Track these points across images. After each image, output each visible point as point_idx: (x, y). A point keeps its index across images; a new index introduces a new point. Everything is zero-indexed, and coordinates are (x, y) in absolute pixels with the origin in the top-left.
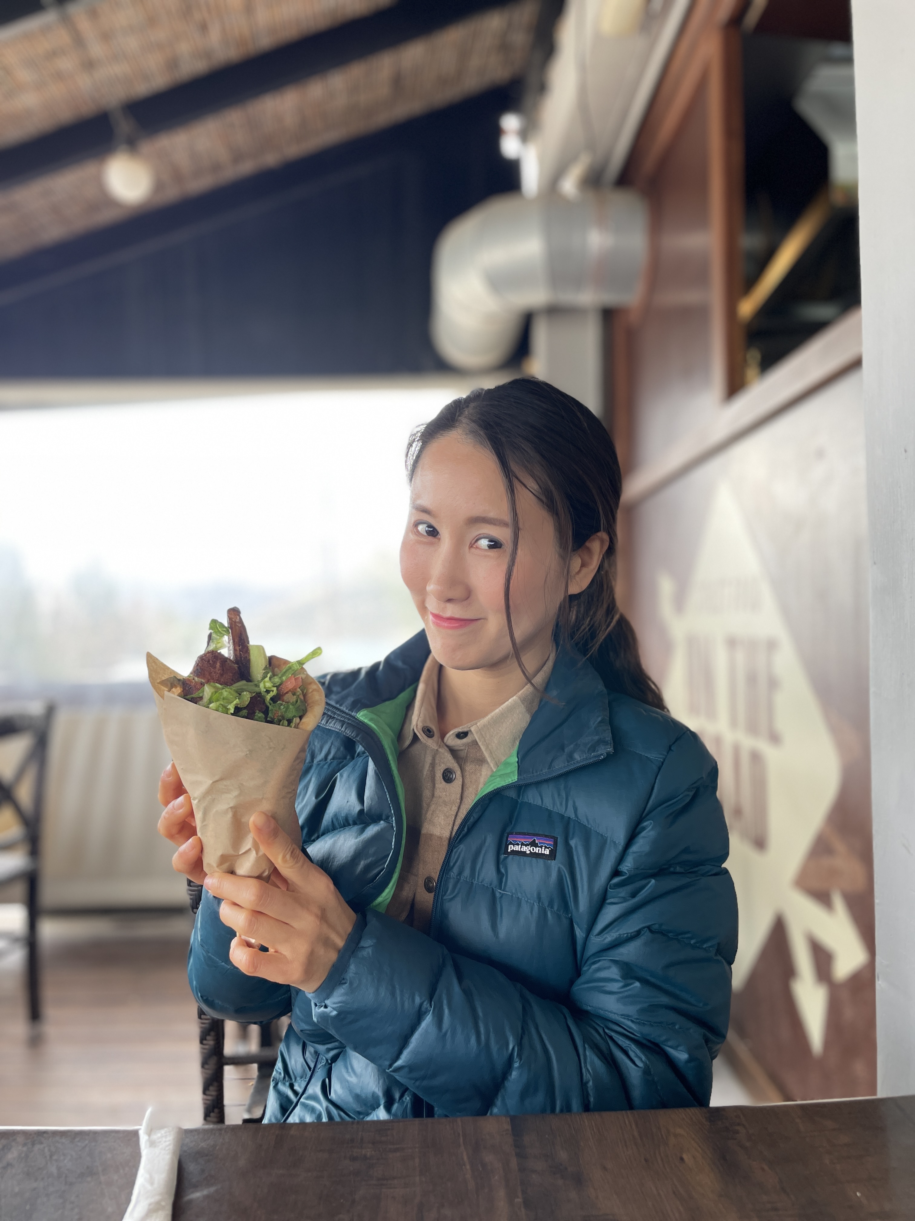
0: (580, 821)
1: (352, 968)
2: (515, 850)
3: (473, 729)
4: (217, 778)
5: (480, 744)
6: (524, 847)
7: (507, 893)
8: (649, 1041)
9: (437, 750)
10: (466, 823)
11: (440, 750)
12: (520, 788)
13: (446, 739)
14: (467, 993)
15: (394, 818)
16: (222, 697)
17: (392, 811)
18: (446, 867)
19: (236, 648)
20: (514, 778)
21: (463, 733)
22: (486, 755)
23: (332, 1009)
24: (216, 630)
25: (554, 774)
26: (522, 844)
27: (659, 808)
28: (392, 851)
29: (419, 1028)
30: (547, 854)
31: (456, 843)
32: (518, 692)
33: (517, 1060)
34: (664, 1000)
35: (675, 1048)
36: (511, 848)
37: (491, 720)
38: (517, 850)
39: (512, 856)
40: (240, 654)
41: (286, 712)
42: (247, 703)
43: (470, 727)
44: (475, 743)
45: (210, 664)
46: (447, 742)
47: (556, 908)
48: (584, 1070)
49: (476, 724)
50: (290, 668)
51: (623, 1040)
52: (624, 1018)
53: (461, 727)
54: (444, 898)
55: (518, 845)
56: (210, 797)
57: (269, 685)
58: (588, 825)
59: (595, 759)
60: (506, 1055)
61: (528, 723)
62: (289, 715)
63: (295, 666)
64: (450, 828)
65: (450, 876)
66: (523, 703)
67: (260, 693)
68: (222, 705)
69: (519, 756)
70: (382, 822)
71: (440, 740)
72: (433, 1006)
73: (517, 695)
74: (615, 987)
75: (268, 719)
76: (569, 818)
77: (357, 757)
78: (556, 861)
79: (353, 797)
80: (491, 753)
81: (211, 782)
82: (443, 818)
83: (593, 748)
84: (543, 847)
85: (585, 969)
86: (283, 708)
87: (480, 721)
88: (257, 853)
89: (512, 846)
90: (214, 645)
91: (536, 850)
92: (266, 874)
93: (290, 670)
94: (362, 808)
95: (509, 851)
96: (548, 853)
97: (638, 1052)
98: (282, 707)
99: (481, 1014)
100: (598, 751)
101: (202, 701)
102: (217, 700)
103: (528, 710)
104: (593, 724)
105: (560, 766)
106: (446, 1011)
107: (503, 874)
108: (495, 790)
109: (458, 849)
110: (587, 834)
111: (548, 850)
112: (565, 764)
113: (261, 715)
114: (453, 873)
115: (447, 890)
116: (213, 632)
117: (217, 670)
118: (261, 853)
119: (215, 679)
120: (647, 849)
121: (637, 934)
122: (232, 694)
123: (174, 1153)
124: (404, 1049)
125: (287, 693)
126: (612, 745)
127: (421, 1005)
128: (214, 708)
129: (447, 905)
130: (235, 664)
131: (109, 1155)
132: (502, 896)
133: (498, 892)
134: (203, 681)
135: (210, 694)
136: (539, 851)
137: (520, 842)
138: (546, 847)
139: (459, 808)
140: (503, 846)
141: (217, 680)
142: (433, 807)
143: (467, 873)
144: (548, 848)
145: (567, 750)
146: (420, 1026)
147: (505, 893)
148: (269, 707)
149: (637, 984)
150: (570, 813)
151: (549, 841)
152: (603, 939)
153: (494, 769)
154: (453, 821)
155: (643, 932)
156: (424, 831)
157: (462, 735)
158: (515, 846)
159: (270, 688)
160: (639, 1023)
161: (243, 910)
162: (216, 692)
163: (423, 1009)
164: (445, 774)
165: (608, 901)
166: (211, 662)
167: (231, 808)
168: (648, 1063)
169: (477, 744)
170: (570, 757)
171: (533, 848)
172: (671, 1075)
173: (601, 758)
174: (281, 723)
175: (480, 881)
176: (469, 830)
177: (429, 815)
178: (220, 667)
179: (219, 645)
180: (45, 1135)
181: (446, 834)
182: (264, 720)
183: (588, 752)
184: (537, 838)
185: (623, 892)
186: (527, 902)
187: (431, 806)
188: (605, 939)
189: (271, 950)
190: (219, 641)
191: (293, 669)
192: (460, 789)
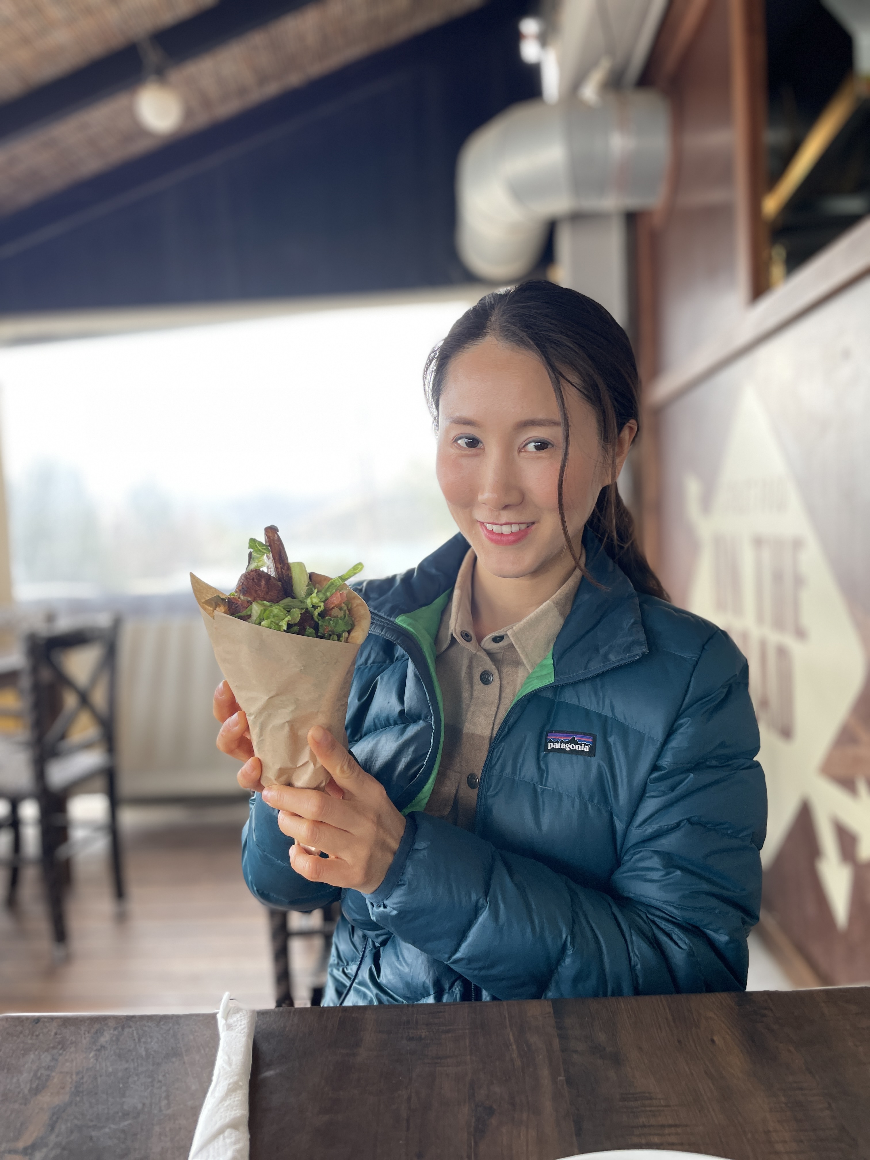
0: (618, 719)
1: (410, 870)
2: (555, 747)
3: (509, 633)
4: (272, 694)
5: (516, 647)
6: (564, 744)
7: (549, 788)
8: (690, 925)
9: (476, 653)
10: (507, 724)
11: (478, 653)
12: (556, 688)
13: (482, 643)
14: (518, 886)
15: (433, 717)
16: (272, 614)
17: (432, 711)
18: (488, 765)
19: (277, 565)
20: (550, 680)
21: (499, 637)
22: (522, 656)
23: (392, 909)
24: (256, 549)
25: (591, 675)
26: (562, 742)
27: (696, 705)
28: (431, 748)
29: (476, 923)
30: (586, 751)
31: (498, 742)
32: (552, 596)
33: (570, 948)
34: (705, 886)
35: (716, 931)
36: (550, 746)
37: (526, 624)
38: (557, 747)
39: (553, 753)
40: (282, 571)
41: (335, 627)
42: (298, 619)
43: (506, 631)
44: (511, 646)
45: (255, 582)
46: (484, 645)
47: (596, 801)
48: (632, 954)
49: (512, 628)
50: (332, 584)
51: (666, 924)
52: (666, 905)
53: (497, 632)
54: (488, 794)
55: (558, 743)
56: (266, 712)
57: (316, 600)
58: (626, 722)
59: (631, 660)
60: (560, 943)
61: (562, 625)
62: (339, 630)
63: (337, 581)
64: (491, 727)
65: (493, 773)
66: (556, 607)
67: (307, 609)
68: (274, 622)
69: (555, 658)
70: (421, 722)
71: (478, 644)
72: (489, 903)
73: (550, 599)
74: (655, 875)
75: (319, 634)
76: (606, 716)
77: (396, 661)
78: (595, 757)
79: (394, 700)
80: (527, 655)
81: (268, 698)
82: (483, 718)
83: (628, 649)
84: (583, 745)
85: (626, 858)
86: (333, 623)
87: (516, 624)
88: (315, 765)
89: (552, 744)
90: (256, 564)
91: (576, 747)
92: (324, 784)
93: (333, 586)
94: (403, 708)
95: (549, 748)
96: (588, 750)
97: (682, 935)
98: (331, 622)
99: (534, 907)
100: (633, 651)
101: (250, 619)
102: (268, 618)
103: (561, 614)
104: (627, 625)
105: (596, 667)
106: (502, 906)
107: (544, 771)
108: (532, 691)
109: (500, 748)
110: (624, 731)
111: (587, 747)
112: (601, 664)
113: (311, 630)
114: (495, 770)
115: (491, 786)
116: (253, 551)
117: (263, 588)
118: (318, 766)
119: (261, 597)
120: (685, 745)
121: (678, 825)
122: (282, 612)
123: (248, 1036)
124: (462, 943)
125: (333, 608)
126: (647, 645)
127: (478, 901)
128: (266, 626)
129: (490, 801)
130: (278, 582)
131: (191, 1037)
132: (543, 791)
133: (539, 788)
134: (250, 599)
135: (259, 612)
136: (578, 748)
137: (559, 740)
138: (585, 745)
139: (498, 708)
140: (543, 744)
141: (263, 598)
142: (472, 709)
143: (508, 770)
144: (587, 745)
145: (602, 651)
146: (477, 921)
147: (546, 789)
148: (318, 624)
149: (679, 873)
150: (606, 712)
151: (588, 739)
152: (643, 830)
153: (530, 670)
154: (493, 721)
155: (682, 824)
156: (465, 731)
157: (498, 639)
158: (555, 743)
159: (317, 603)
160: (681, 909)
161: (304, 820)
162: (265, 610)
163: (480, 905)
164: (484, 675)
165: (647, 795)
166: (256, 580)
167: (287, 722)
168: (691, 945)
169: (514, 647)
170: (606, 657)
171: (573, 746)
172: (713, 956)
173: (636, 658)
174: (331, 638)
175: (522, 778)
176: (510, 730)
177: (469, 716)
178: (265, 584)
179: (260, 564)
180: (133, 1019)
181: (487, 733)
182: (315, 636)
183: (623, 652)
184: (576, 736)
185: (663, 786)
186: (568, 796)
187: (471, 707)
188: (646, 830)
189: (332, 857)
190: (260, 560)
191: (335, 584)
192: (499, 690)
